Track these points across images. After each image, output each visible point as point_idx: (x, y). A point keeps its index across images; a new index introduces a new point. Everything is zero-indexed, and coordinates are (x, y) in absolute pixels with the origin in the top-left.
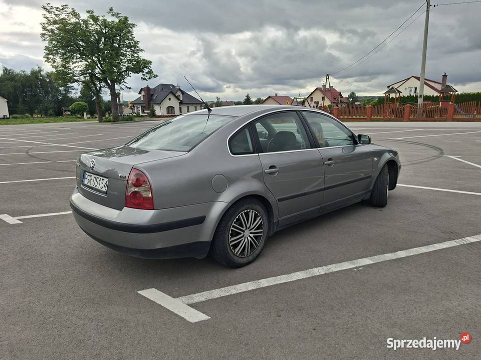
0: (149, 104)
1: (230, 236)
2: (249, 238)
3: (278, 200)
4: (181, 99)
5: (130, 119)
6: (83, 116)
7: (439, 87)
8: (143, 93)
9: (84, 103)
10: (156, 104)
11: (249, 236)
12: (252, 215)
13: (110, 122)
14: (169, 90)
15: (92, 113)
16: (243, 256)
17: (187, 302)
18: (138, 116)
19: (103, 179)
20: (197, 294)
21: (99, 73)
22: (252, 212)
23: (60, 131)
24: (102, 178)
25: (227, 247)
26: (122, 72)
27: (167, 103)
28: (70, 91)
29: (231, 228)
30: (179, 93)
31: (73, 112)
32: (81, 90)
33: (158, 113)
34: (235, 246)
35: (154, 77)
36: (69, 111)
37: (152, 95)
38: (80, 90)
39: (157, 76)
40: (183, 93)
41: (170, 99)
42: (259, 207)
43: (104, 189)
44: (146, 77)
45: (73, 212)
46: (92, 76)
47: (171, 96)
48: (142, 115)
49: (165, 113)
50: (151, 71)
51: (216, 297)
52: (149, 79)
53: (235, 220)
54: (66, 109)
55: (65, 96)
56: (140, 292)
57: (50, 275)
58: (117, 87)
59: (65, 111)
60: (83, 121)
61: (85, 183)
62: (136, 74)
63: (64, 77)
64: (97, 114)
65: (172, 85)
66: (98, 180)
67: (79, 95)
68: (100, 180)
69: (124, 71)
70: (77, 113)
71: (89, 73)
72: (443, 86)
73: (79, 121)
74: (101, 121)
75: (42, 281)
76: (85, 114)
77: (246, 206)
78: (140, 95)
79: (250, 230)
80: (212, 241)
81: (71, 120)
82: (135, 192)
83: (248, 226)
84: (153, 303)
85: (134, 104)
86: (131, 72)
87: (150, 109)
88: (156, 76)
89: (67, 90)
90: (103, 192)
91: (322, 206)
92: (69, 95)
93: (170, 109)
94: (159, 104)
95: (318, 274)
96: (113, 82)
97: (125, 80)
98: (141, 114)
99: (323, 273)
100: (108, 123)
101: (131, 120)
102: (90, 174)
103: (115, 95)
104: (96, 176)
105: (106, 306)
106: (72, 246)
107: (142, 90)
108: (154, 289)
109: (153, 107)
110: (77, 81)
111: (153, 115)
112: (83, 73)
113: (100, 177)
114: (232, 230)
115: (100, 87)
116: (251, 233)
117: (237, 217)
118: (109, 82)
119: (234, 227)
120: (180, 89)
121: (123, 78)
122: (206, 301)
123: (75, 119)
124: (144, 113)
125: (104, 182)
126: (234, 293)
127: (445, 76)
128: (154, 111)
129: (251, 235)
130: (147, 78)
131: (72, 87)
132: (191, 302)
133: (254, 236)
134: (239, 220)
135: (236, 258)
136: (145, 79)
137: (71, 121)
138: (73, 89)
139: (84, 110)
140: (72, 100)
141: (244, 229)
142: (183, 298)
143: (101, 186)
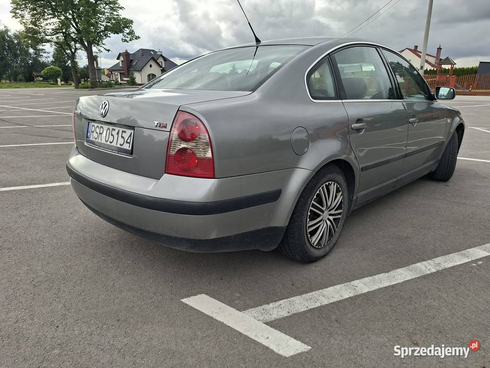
0: (128, 71)
1: (308, 220)
2: (328, 222)
3: (362, 168)
4: (163, 66)
5: (109, 86)
6: (57, 82)
7: (432, 60)
8: (122, 58)
9: (57, 68)
10: (135, 71)
11: (329, 219)
12: (333, 188)
13: (88, 88)
14: (150, 56)
15: (66, 80)
16: (320, 247)
17: (262, 318)
18: (117, 83)
19: (123, 132)
20: (271, 305)
21: (73, 32)
22: (334, 184)
23: (32, 97)
24: (121, 130)
25: (304, 235)
26: (100, 32)
27: (148, 70)
28: (41, 54)
29: (311, 208)
30: (161, 60)
31: (46, 79)
32: (54, 54)
33: (138, 81)
34: (313, 233)
35: (136, 39)
36: (41, 76)
37: (132, 61)
38: (52, 53)
39: (139, 37)
40: (165, 59)
41: (151, 66)
42: (342, 178)
43: (127, 147)
44: (126, 39)
45: (72, 182)
46: (67, 36)
47: (152, 63)
48: (121, 83)
49: (146, 81)
50: (133, 31)
51: (302, 310)
52: (130, 40)
53: (315, 197)
54: (38, 74)
55: (36, 60)
56: (185, 300)
57: (43, 273)
58: (94, 49)
59: (37, 76)
60: (57, 87)
61: (91, 139)
62: (116, 34)
63: (34, 36)
64: (72, 81)
65: (153, 51)
66: (115, 133)
67: (51, 59)
68: (118, 134)
69: (102, 31)
70: (50, 79)
71: (63, 33)
72: (437, 59)
73: (53, 87)
74: (77, 87)
75: (33, 283)
76: (59, 80)
77: (328, 175)
78: (118, 61)
79: (330, 211)
80: (287, 226)
81: (44, 85)
82: (185, 149)
83: (329, 204)
84: (210, 321)
85: (111, 70)
86: (109, 32)
87: (129, 76)
88: (137, 38)
89: (38, 52)
90: (125, 151)
91: (398, 178)
92: (40, 59)
93: (151, 77)
94: (140, 71)
95: (429, 272)
96: (90, 44)
97: (104, 41)
98: (120, 81)
99: (434, 270)
100: (85, 89)
101: (111, 87)
102: (100, 125)
103: (92, 58)
104: (111, 128)
105: (140, 325)
106: (69, 229)
107: (120, 55)
108: (204, 296)
109: (133, 74)
110: (48, 41)
111: (133, 83)
112: (56, 31)
113: (117, 129)
114: (311, 211)
115: (76, 49)
116: (330, 215)
117: (318, 192)
118: (86, 43)
119: (314, 206)
120: (161, 55)
121: (101, 38)
122: (290, 317)
123: (48, 85)
124: (123, 80)
125: (126, 136)
126: (327, 303)
127: (439, 49)
128: (134, 79)
129: (331, 218)
130: (128, 39)
131: (44, 50)
132: (268, 318)
133: (334, 219)
134: (319, 196)
135: (312, 250)
136: (126, 41)
137: (45, 87)
138: (45, 53)
139: (58, 76)
140: (44, 65)
141: (324, 209)
142: (254, 311)
143: (121, 141)
